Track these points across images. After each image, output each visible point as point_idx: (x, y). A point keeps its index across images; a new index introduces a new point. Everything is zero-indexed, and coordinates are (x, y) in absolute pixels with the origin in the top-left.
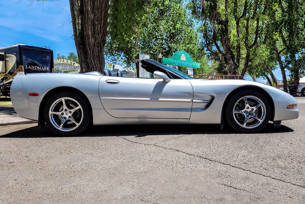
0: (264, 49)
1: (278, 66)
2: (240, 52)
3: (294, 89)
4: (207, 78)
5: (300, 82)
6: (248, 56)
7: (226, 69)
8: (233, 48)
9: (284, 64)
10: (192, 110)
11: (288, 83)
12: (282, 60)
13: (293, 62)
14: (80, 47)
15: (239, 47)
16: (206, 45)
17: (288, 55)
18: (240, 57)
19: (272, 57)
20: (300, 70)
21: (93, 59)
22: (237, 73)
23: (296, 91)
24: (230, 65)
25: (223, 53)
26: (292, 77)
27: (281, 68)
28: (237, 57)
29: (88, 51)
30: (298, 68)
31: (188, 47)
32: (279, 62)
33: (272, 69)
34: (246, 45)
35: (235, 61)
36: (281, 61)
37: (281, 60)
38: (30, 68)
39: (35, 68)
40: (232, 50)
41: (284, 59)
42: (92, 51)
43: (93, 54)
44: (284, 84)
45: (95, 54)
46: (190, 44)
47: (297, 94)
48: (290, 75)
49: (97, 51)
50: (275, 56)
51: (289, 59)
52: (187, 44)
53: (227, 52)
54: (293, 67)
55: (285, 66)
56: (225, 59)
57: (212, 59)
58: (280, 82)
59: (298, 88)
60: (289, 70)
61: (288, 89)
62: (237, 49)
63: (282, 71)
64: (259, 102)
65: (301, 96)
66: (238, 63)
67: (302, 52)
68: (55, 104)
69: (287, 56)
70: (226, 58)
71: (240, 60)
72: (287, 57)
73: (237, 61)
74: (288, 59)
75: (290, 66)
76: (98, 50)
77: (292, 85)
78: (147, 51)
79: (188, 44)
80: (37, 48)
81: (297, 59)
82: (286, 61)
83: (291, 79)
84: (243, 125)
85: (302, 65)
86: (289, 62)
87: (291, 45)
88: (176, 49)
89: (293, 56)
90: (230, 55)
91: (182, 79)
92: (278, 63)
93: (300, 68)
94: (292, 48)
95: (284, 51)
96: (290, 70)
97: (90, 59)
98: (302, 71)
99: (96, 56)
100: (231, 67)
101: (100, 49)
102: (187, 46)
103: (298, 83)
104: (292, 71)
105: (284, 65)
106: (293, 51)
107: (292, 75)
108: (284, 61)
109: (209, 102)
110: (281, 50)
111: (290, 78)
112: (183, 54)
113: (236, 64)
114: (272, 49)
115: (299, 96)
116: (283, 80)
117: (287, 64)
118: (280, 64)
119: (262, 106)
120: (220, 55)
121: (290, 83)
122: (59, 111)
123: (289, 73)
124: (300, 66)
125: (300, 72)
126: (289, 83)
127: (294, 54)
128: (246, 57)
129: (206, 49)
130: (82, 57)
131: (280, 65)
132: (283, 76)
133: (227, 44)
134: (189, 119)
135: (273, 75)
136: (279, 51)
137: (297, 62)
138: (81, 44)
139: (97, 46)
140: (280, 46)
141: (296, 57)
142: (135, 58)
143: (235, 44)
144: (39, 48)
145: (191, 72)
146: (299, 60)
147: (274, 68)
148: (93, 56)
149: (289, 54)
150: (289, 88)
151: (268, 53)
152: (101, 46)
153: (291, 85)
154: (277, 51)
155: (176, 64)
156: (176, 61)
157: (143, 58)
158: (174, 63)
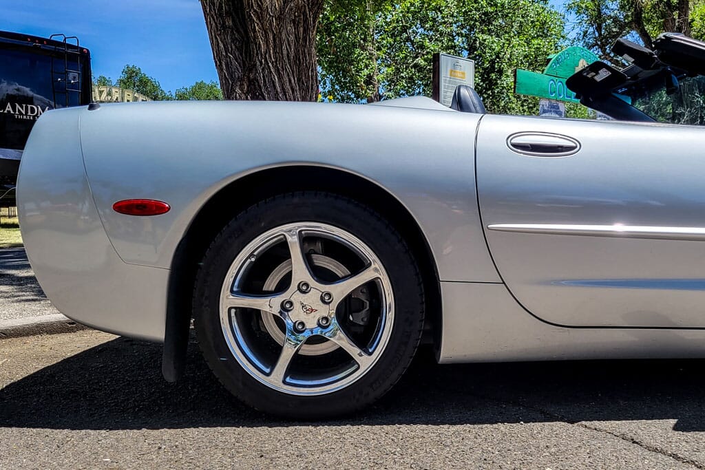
14: (224, 23)
21: (278, 71)
29: (255, 37)
31: (539, 48)
38: (9, 112)
39: (27, 112)
42: (274, 40)
43: (275, 53)
45: (285, 52)
49: (292, 38)
52: (533, 38)
68: (251, 255)
76: (297, 37)
78: (406, 57)
80: (34, 39)
88: (499, 53)
97: (263, 69)
99: (289, 60)
101: (302, 29)
102: (535, 42)
112: (582, 61)
122: (265, 288)
130: (234, 62)
138: (227, 13)
139: (294, 21)
142: (364, 83)
144: (41, 40)
148: (276, 58)
152: (306, 20)
155: (560, 96)
156: (560, 83)
157: (455, 72)
158: (554, 92)
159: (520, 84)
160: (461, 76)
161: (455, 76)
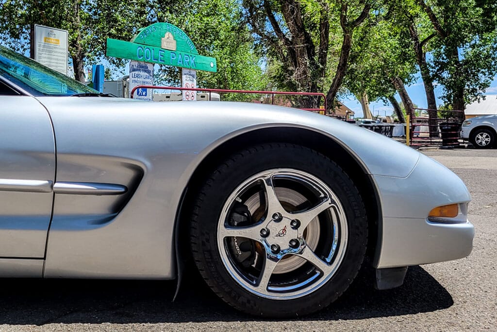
0: (384, 31)
1: (419, 74)
2: (327, 37)
3: (453, 129)
4: (257, 100)
5: (466, 112)
6: (346, 47)
7: (293, 78)
8: (313, 27)
9: (431, 69)
10: (51, 222)
11: (439, 114)
12: (427, 60)
13: (453, 66)
15: (325, 25)
16: (249, 20)
17: (442, 50)
18: (327, 49)
19: (405, 53)
20: (468, 85)
22: (319, 88)
23: (457, 135)
24: (302, 68)
25: (287, 40)
26: (449, 100)
27: (424, 80)
28: (321, 50)
30: (462, 81)
32: (420, 66)
33: (404, 81)
34: (343, 19)
35: (316, 58)
36: (426, 64)
37: (424, 60)
40: (308, 32)
41: (432, 60)
44: (430, 117)
46: (214, 15)
47: (459, 141)
48: (444, 97)
50: (411, 51)
51: (444, 59)
53: (297, 35)
54: (451, 78)
55: (433, 75)
56: (292, 52)
57: (264, 53)
58: (423, 111)
59: (462, 127)
60: (442, 84)
61: (440, 131)
62: (320, 29)
63: (426, 87)
64: (323, 195)
65: (469, 147)
66: (322, 64)
67: (473, 42)
69: (439, 52)
70: (295, 51)
71: (329, 56)
72: (439, 55)
73: (319, 58)
74: (441, 60)
75: (445, 75)
77: (448, 120)
79: (208, 15)
81: (461, 58)
82: (436, 62)
83: (446, 107)
84: (256, 285)
85: (472, 73)
86: (443, 67)
87: (448, 26)
89: (452, 53)
90: (303, 44)
91: (22, 94)
92: (418, 67)
93: (468, 80)
94: (450, 33)
95: (433, 40)
96: (445, 84)
98: (471, 87)
100: (305, 73)
102: (205, 19)
103: (462, 117)
104: (449, 88)
105: (431, 73)
106: (453, 40)
107: (448, 97)
108: (432, 64)
109: (123, 190)
110: (425, 38)
111: (445, 102)
113: (318, 67)
114: (405, 35)
115: (463, 147)
116: (429, 108)
117: (438, 70)
118: (421, 70)
119: (332, 210)
120: (281, 43)
121: (444, 116)
123: (443, 92)
124: (468, 75)
125: (468, 90)
126: (442, 115)
127: (456, 48)
128: (343, 48)
129: (248, 27)
131: (422, 74)
132: (428, 99)
133: (297, 16)
134: (44, 258)
135: (407, 95)
136: (420, 41)
137: (461, 65)
140: (424, 27)
141: (459, 54)
143: (317, 18)
145: (190, 83)
146: (466, 62)
147: (410, 80)
149: (444, 47)
150: (441, 128)
151: (394, 42)
153: (445, 121)
154: (416, 39)
155: (148, 58)
156: (147, 49)
157: (49, 39)
158: (142, 56)
159: (110, 49)
160: (55, 42)
161: (49, 42)
